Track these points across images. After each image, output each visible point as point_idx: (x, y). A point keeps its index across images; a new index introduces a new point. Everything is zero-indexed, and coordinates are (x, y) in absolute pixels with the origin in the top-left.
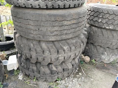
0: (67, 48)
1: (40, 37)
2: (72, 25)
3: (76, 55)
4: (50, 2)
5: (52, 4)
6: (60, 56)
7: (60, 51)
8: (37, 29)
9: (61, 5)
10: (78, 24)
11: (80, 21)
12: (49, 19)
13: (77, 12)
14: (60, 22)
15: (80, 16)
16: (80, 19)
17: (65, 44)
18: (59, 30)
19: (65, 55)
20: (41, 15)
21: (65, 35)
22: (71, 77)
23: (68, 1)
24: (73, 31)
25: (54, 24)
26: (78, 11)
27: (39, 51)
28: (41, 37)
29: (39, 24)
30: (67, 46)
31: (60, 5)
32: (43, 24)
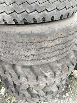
0: (50, 74)
1: (12, 61)
2: (57, 46)
3: (63, 79)
4: (20, 15)
5: (23, 18)
6: (40, 83)
7: (40, 78)
8: (7, 52)
9: (38, 19)
10: (66, 43)
11: (70, 39)
12: (21, 41)
13: (64, 27)
14: (38, 44)
15: (70, 33)
16: (70, 36)
17: (47, 70)
18: (37, 53)
19: (47, 82)
20: (9, 35)
21: (46, 60)
22: (55, 98)
23: (50, 11)
24: (59, 54)
25: (28, 47)
26: (67, 26)
27: (14, 76)
28: (14, 61)
29: (8, 47)
30: (50, 71)
31: (36, 18)
32: (13, 46)
